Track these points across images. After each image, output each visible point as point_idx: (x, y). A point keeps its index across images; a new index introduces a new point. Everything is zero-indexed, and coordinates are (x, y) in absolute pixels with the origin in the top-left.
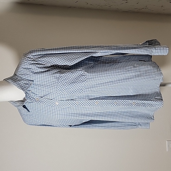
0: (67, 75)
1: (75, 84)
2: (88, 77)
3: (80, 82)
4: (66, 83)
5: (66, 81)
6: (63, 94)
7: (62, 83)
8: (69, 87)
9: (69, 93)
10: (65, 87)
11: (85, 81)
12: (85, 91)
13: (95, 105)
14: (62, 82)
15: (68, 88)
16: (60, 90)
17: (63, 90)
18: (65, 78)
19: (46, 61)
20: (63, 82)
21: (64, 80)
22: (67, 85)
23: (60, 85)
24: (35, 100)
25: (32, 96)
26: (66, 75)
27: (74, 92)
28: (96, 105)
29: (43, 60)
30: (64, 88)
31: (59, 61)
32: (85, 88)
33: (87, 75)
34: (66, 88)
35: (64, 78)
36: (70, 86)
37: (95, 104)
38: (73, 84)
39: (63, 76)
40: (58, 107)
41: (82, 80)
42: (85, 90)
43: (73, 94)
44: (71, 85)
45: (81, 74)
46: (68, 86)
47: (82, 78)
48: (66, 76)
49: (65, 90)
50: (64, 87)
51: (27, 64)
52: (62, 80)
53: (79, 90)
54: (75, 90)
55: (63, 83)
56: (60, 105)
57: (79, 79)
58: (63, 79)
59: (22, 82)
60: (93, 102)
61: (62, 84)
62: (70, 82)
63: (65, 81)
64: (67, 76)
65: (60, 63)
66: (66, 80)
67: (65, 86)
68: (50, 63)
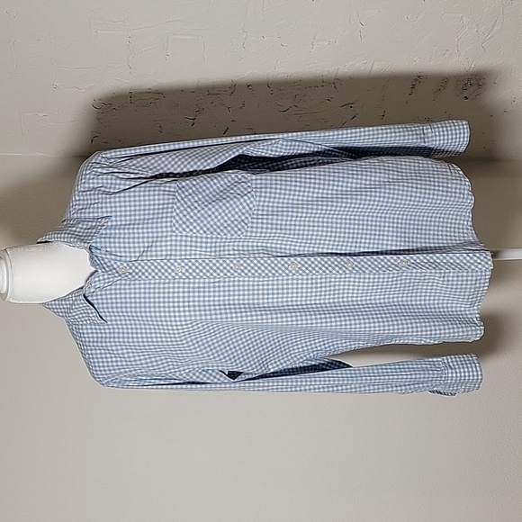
0: (198, 184)
1: (221, 204)
2: (256, 184)
3: (235, 197)
4: (196, 202)
5: (196, 199)
6: (191, 237)
7: (186, 203)
8: (206, 212)
9: (208, 232)
10: (195, 214)
11: (249, 195)
12: (252, 227)
13: (290, 272)
14: (186, 199)
15: (202, 215)
16: (181, 222)
17: (192, 221)
18: (194, 192)
19: (141, 166)
20: (189, 200)
21: (190, 194)
22: (199, 209)
23: (182, 209)
26: (194, 183)
27: (222, 228)
28: (294, 272)
29: (134, 165)
30: (192, 217)
32: (253, 218)
33: (252, 180)
34: (199, 215)
35: (190, 191)
36: (210, 209)
37: (290, 269)
38: (217, 204)
39: (187, 185)
40: (182, 281)
41: (239, 192)
42: (252, 223)
43: (219, 234)
44: (210, 206)
45: (236, 179)
46: (203, 209)
47: (239, 189)
48: (194, 185)
49: (195, 221)
50: (192, 214)
51: (92, 177)
52: (186, 196)
53: (236, 223)
54: (226, 225)
55: (189, 203)
56: (187, 274)
57: (232, 191)
58: (187, 193)
60: (283, 262)
61: (185, 206)
62: (207, 201)
63: (193, 198)
64: (198, 186)
66: (197, 195)
67: (196, 211)
68: (151, 170)
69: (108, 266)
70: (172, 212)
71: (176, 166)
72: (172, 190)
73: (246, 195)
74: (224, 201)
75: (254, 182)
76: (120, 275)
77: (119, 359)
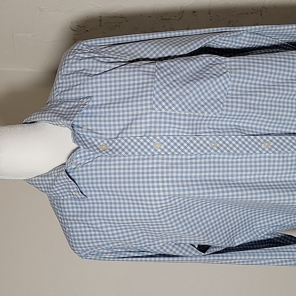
0: (175, 65)
1: (198, 83)
2: (231, 65)
3: (212, 77)
4: (174, 81)
5: (174, 78)
6: (170, 114)
7: (165, 82)
8: (184, 91)
9: (186, 110)
10: (174, 93)
11: (225, 75)
12: (227, 106)
13: (264, 149)
14: (165, 79)
15: (181, 94)
16: (160, 100)
17: (171, 99)
18: (172, 72)
19: (119, 52)
20: (168, 79)
21: (169, 74)
22: (178, 87)
23: (161, 87)
24: (98, 149)
25: (90, 141)
26: (172, 64)
27: (199, 106)
28: (267, 149)
29: (113, 51)
30: (171, 95)
31: (152, 49)
32: (227, 98)
33: (226, 62)
34: (178, 93)
35: (169, 71)
36: (188, 88)
37: (263, 147)
38: (195, 83)
39: (165, 66)
40: (160, 157)
41: (214, 73)
42: (227, 102)
43: (196, 112)
44: (188, 85)
45: (211, 62)
46: (181, 87)
47: (214, 70)
48: (172, 66)
49: (174, 99)
50: (171, 92)
51: (74, 61)
52: (165, 76)
53: (212, 101)
54: (202, 103)
55: (168, 82)
56: (166, 150)
57: (208, 72)
58: (165, 73)
59: (63, 106)
60: (256, 140)
61: (164, 84)
62: (184, 80)
63: (172, 77)
64: (175, 67)
65: (154, 52)
66: (175, 74)
67: (174, 90)
68: (129, 55)
69: (89, 143)
70: (151, 91)
71: (151, 52)
72: (151, 70)
73: (221, 75)
74: (201, 80)
75: (228, 63)
76: (101, 152)
77: (97, 233)
